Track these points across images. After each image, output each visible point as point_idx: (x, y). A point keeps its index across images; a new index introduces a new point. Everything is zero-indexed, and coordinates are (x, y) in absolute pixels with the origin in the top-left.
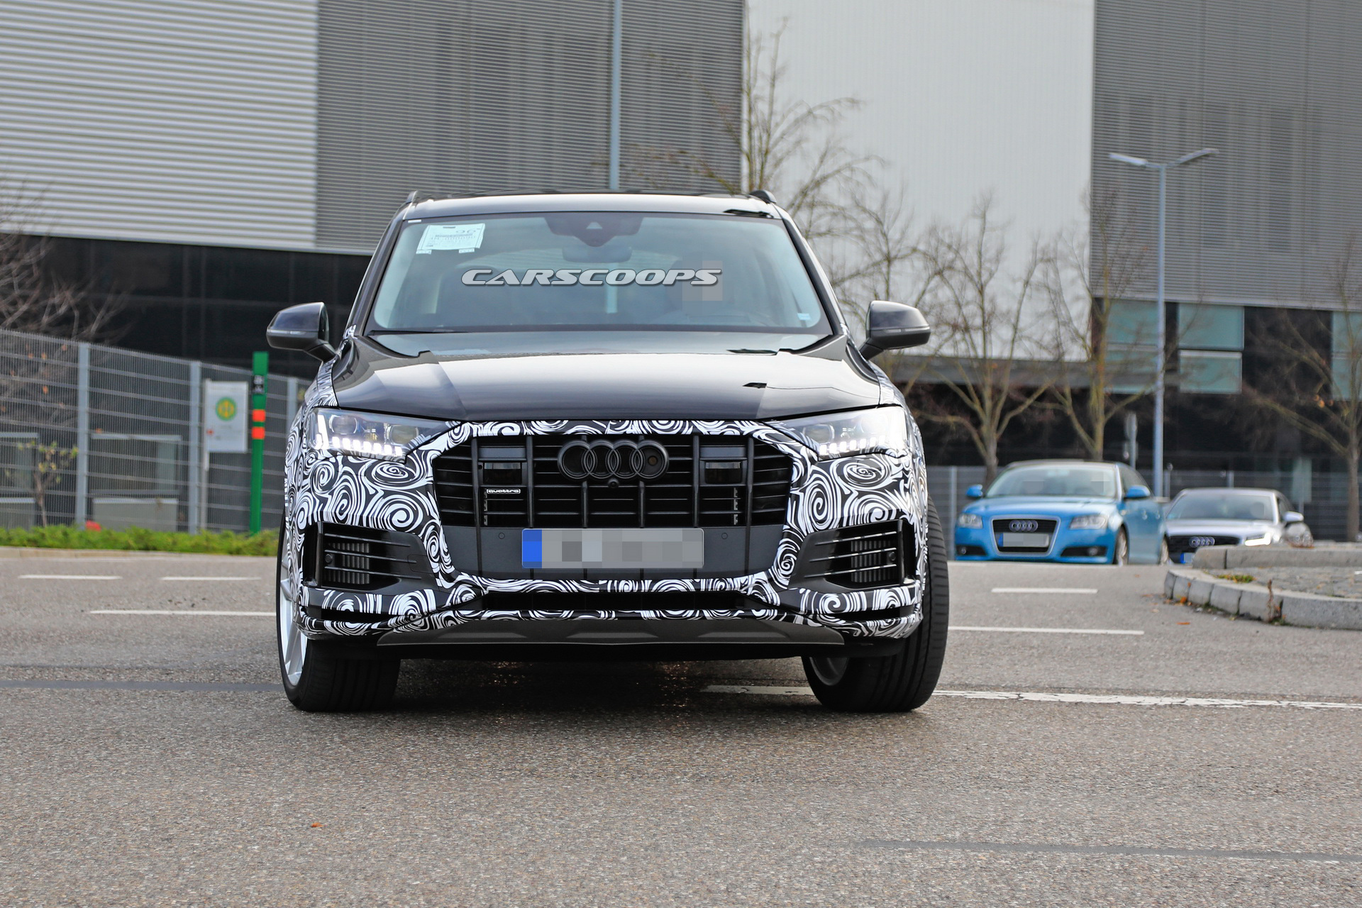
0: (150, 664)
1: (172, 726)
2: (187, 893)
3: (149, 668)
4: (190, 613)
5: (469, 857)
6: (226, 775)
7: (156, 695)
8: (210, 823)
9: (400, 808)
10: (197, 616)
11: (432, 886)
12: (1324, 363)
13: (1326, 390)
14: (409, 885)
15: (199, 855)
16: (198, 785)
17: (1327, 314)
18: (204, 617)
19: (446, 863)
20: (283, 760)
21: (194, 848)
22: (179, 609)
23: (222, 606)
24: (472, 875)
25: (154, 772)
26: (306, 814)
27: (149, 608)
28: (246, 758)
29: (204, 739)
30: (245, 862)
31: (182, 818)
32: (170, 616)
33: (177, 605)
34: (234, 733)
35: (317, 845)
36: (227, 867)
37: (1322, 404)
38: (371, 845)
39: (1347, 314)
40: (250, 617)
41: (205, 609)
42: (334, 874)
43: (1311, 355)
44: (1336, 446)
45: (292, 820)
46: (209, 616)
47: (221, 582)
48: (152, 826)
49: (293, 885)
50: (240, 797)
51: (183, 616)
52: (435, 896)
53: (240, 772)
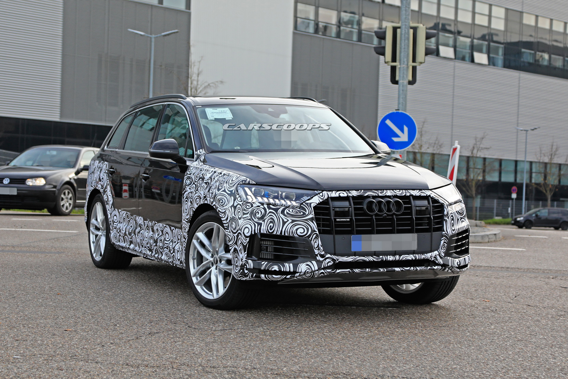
0: (8, 245)
1: (15, 264)
2: (20, 314)
3: (8, 246)
4: (21, 230)
5: (105, 304)
6: (31, 279)
7: (10, 254)
8: (26, 293)
9: (84, 289)
10: (23, 231)
11: (94, 313)
14: (86, 312)
15: (23, 302)
16: (23, 282)
18: (25, 231)
19: (98, 306)
20: (49, 274)
21: (21, 300)
22: (17, 228)
23: (30, 228)
24: (106, 309)
25: (10, 277)
26: (56, 290)
27: (8, 228)
28: (38, 274)
29: (25, 268)
30: (37, 305)
31: (18, 291)
32: (14, 231)
33: (17, 227)
34: (34, 266)
35: (59, 300)
36: (32, 306)
38: (75, 300)
40: (39, 231)
41: (25, 229)
42: (64, 308)
45: (51, 292)
46: (26, 231)
47: (30, 221)
48: (9, 293)
49: (52, 311)
50: (36, 285)
51: (18, 231)
52: (94, 315)
53: (36, 278)
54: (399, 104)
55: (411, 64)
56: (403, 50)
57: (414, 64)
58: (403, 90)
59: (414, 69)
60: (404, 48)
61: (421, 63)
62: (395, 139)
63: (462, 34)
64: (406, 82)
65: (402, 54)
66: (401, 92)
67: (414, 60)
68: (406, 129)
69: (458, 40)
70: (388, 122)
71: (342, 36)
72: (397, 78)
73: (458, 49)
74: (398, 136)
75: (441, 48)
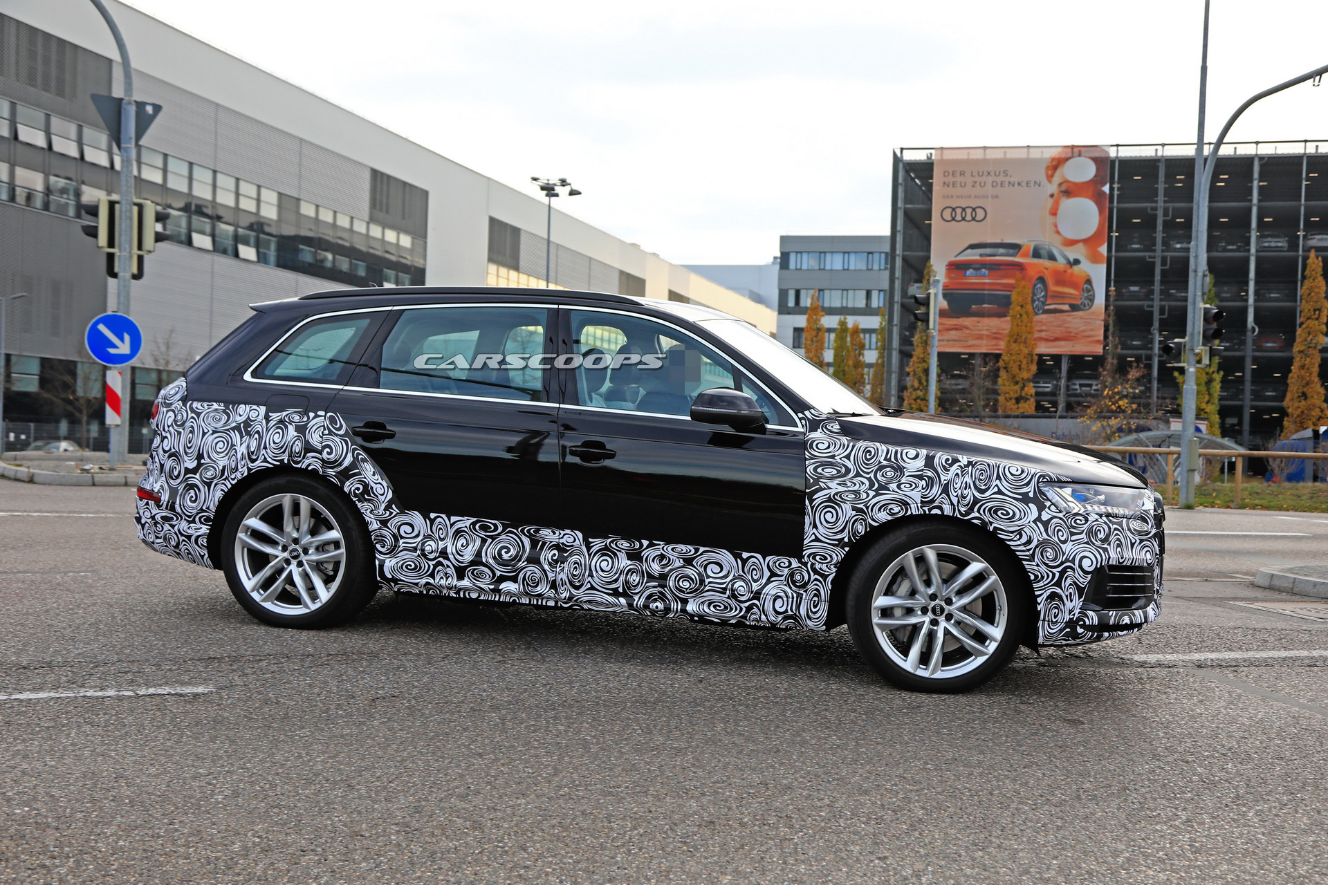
12: (72, 381)
13: (74, 392)
17: (75, 363)
37: (71, 397)
39: (82, 362)
43: (68, 378)
44: (77, 414)
54: (119, 303)
55: (135, 251)
56: (123, 233)
57: (140, 253)
58: (124, 286)
59: (140, 259)
60: (126, 231)
61: (150, 252)
62: (112, 351)
63: (223, 220)
64: (128, 275)
65: (123, 238)
66: (122, 288)
67: (140, 247)
68: (127, 337)
69: (217, 227)
70: (102, 327)
71: (52, 207)
72: (116, 270)
73: (217, 239)
74: (115, 347)
75: (195, 236)
